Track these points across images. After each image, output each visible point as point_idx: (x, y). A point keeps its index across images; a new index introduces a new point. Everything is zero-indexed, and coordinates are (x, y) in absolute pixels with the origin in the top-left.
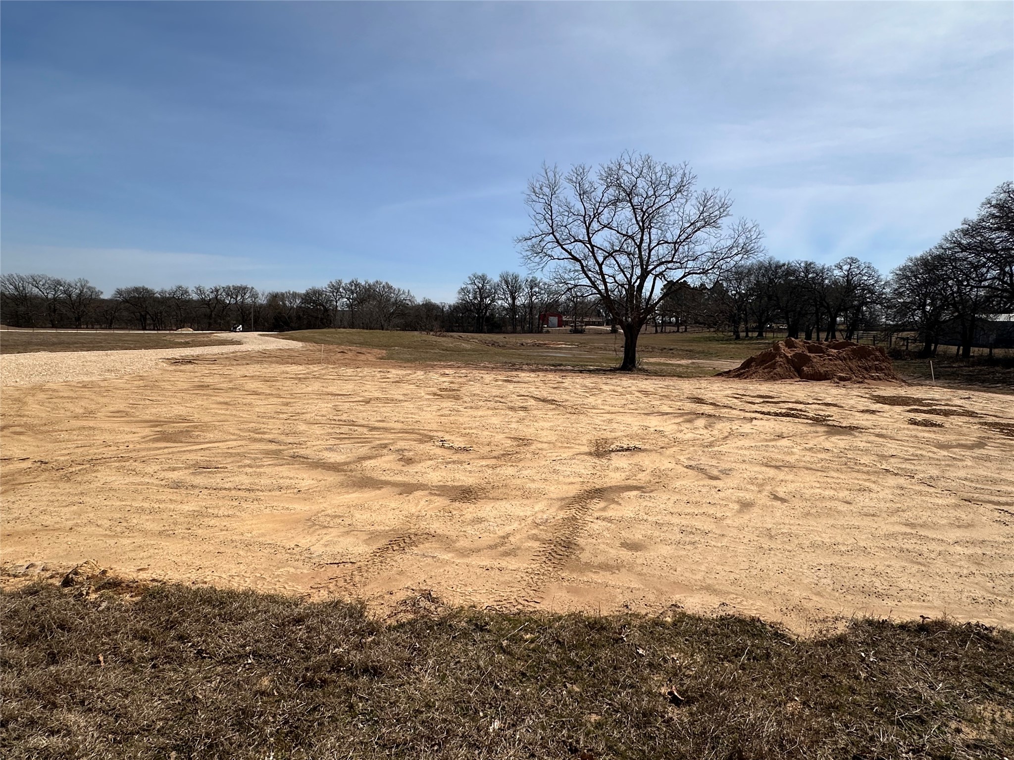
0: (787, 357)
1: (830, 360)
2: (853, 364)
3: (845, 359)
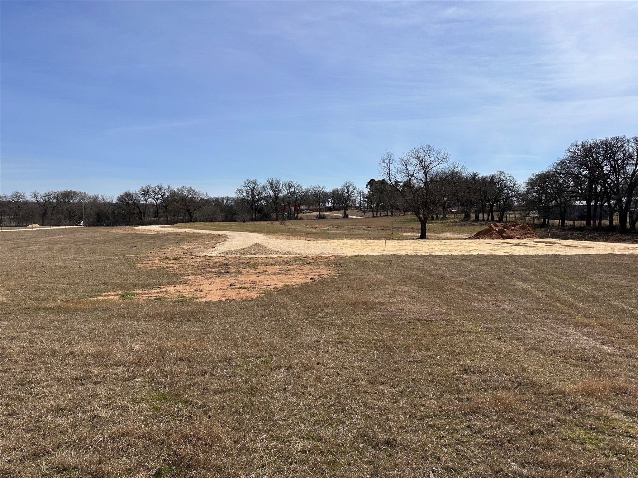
0: (496, 230)
1: (512, 231)
2: (521, 232)
3: (518, 230)
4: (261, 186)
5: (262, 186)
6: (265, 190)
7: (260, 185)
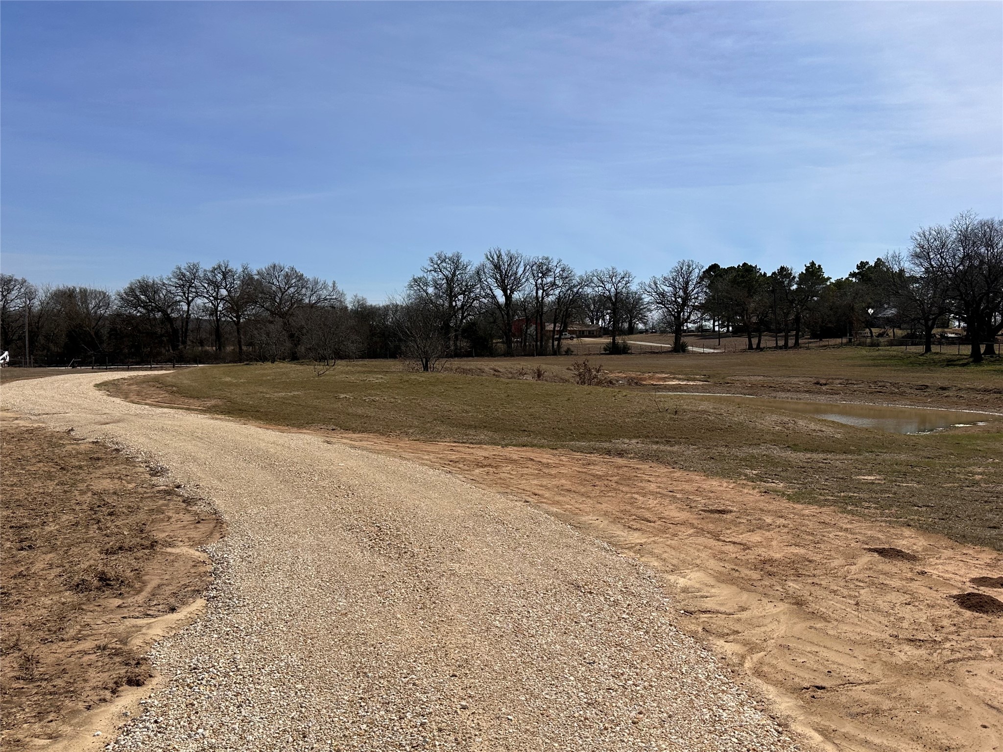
4: (471, 270)
5: (473, 269)
6: (480, 280)
7: (469, 267)
